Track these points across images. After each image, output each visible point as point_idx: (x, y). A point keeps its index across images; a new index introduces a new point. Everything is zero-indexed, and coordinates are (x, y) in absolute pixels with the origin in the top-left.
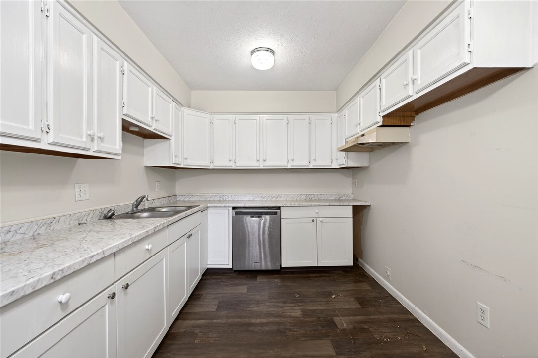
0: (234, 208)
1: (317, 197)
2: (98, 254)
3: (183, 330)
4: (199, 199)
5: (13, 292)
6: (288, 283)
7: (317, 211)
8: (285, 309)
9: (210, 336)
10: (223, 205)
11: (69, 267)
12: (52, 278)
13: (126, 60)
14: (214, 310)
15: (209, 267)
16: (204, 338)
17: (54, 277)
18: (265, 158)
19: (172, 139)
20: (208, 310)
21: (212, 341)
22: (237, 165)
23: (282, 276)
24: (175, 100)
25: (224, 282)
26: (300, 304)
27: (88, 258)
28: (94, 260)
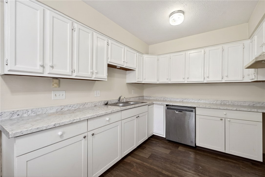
0: (167, 105)
1: (231, 103)
2: (77, 119)
3: (129, 162)
4: (153, 99)
5: (38, 128)
6: (198, 157)
7: (225, 113)
8: (187, 173)
9: (139, 170)
10: (161, 103)
11: (63, 123)
12: (54, 126)
13: (110, 39)
14: (147, 157)
15: (154, 134)
16: (136, 170)
17: (55, 125)
18: (188, 77)
19: (137, 70)
20: (144, 156)
21: (138, 173)
22: (171, 81)
23: (196, 151)
24: (138, 52)
25: (160, 144)
26: (200, 174)
27: (72, 120)
28: (75, 121)
